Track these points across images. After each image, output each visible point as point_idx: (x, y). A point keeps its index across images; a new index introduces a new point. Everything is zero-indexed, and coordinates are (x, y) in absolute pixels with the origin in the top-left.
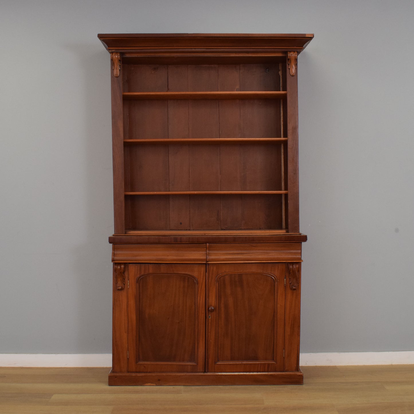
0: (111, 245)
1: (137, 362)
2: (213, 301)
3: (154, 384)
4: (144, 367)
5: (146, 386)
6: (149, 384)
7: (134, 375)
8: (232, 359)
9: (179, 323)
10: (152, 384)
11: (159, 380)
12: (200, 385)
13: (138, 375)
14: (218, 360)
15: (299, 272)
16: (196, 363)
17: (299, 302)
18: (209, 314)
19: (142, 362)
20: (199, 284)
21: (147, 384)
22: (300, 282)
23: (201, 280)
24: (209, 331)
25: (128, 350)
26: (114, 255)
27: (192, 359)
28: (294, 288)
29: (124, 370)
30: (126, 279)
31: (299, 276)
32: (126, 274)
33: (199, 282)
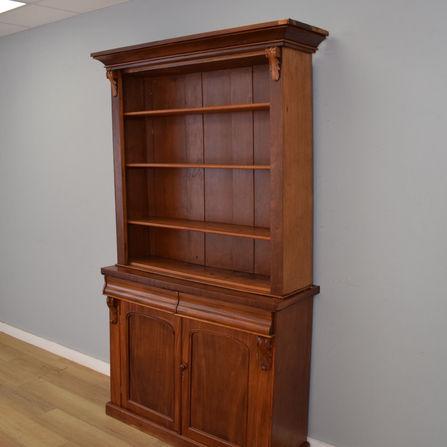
0: (103, 276)
1: (128, 400)
2: (186, 358)
3: (137, 428)
4: (133, 407)
6: (134, 426)
7: (122, 411)
8: (204, 429)
9: (160, 371)
11: (141, 425)
13: (126, 413)
14: (190, 426)
15: (270, 349)
16: (172, 419)
17: (272, 387)
18: (183, 372)
19: (131, 402)
20: (175, 335)
21: (132, 425)
22: (273, 362)
23: (177, 331)
24: (183, 390)
25: (121, 385)
26: (106, 287)
27: (171, 414)
28: (264, 368)
29: (119, 403)
30: (118, 313)
31: (272, 354)
32: (118, 308)
33: (175, 333)
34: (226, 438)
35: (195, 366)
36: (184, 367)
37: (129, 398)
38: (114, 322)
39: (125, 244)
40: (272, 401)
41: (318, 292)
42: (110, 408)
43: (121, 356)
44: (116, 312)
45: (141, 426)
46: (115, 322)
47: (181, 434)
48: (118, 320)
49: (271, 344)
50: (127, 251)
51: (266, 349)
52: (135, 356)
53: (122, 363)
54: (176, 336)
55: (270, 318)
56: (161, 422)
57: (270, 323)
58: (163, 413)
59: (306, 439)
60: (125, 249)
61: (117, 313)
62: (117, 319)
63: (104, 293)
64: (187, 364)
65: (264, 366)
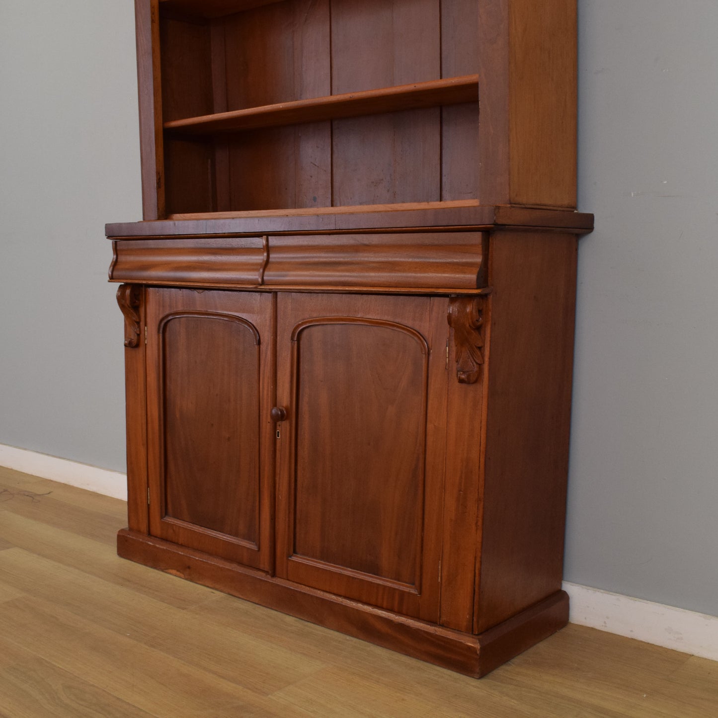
0: (110, 242)
1: (162, 517)
2: (285, 393)
3: (182, 575)
4: (173, 530)
5: (171, 574)
6: (174, 572)
7: (152, 544)
8: (325, 556)
9: (229, 439)
10: (178, 573)
11: (189, 568)
12: (257, 602)
13: (157, 546)
14: (295, 552)
15: (479, 328)
16: (256, 545)
17: (484, 423)
18: (278, 427)
19: (170, 520)
20: (261, 346)
21: (170, 571)
22: (487, 359)
23: (266, 336)
24: (278, 471)
25: (148, 487)
26: (115, 264)
27: (252, 534)
28: (463, 377)
29: (144, 527)
30: (142, 324)
31: (484, 342)
32: (142, 310)
33: (262, 341)
34: (375, 570)
35: (305, 407)
36: (280, 413)
37: (165, 512)
38: (133, 345)
39: (158, 173)
40: (482, 460)
41: (590, 228)
42: (126, 541)
43: (149, 419)
44: (138, 320)
45: (188, 571)
46: (135, 341)
47: (274, 575)
48: (142, 336)
49: (480, 316)
50: (163, 188)
51: (468, 325)
52: (178, 416)
53: (150, 436)
54: (263, 347)
55: (479, 249)
56: (231, 555)
57: (479, 259)
58: (236, 534)
59: (561, 584)
60: (158, 183)
61: (138, 323)
62: (139, 335)
63: (112, 278)
64: (287, 409)
65: (464, 373)
